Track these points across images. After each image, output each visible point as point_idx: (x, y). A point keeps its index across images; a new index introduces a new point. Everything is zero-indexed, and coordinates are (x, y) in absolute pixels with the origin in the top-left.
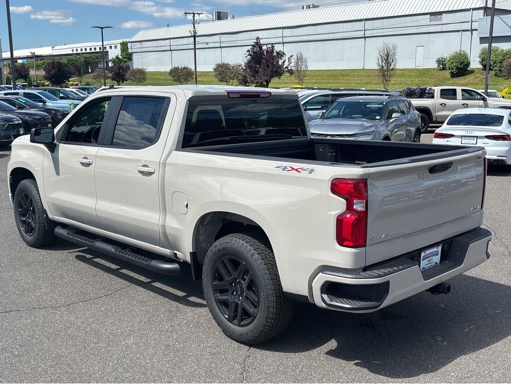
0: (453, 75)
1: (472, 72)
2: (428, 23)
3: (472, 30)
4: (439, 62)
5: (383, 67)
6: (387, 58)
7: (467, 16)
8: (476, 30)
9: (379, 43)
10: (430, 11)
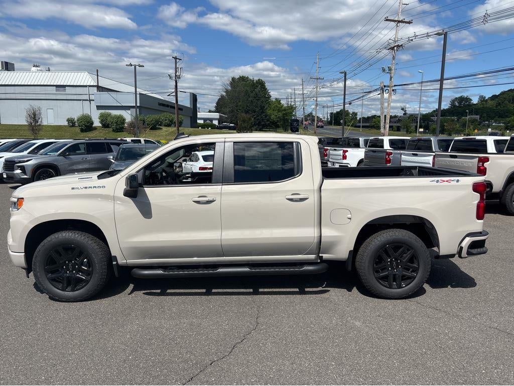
0: (82, 131)
1: (95, 128)
2: (55, 93)
3: (90, 100)
4: (68, 120)
5: (31, 124)
6: (34, 117)
7: (85, 90)
8: (93, 100)
9: (26, 105)
10: (55, 84)
